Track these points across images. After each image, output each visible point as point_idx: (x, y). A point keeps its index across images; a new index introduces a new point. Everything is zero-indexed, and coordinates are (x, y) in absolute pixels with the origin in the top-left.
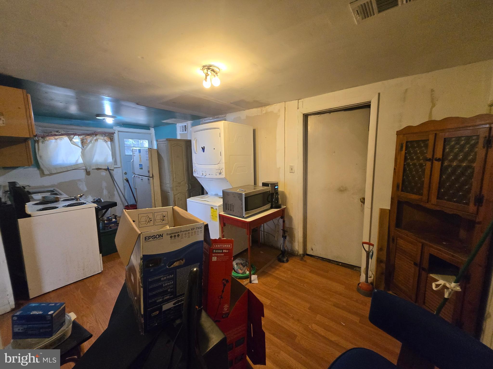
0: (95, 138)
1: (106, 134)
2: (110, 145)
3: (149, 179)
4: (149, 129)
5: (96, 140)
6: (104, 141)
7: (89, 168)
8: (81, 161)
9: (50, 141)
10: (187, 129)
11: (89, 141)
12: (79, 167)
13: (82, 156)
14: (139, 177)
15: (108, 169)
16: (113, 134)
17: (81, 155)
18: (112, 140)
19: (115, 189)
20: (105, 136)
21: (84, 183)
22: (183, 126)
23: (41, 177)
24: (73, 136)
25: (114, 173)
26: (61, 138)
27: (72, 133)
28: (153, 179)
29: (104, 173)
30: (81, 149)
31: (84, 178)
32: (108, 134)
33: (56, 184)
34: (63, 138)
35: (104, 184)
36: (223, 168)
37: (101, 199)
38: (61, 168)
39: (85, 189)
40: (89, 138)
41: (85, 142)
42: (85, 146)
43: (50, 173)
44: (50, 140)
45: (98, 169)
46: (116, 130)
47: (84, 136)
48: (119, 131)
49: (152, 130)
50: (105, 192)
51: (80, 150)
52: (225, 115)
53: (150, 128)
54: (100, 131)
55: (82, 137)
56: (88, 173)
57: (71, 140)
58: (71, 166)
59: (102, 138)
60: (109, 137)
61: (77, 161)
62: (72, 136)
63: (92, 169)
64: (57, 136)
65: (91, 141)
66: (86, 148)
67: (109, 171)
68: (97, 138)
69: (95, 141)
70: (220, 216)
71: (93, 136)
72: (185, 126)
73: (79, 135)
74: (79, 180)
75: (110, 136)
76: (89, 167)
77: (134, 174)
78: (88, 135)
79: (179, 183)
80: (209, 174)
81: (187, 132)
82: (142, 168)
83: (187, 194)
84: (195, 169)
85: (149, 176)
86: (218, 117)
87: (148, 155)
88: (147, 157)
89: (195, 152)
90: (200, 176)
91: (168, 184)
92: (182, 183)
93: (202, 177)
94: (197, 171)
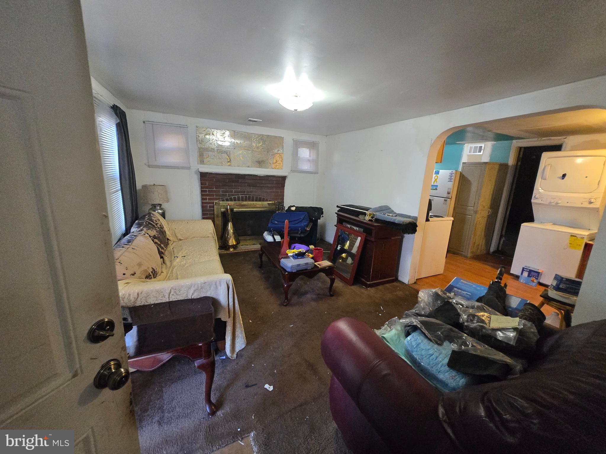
3: (445, 200)
10: (482, 151)
22: (476, 147)
28: (450, 200)
36: (599, 197)
70: (588, 244)
72: (481, 147)
79: (484, 207)
80: (568, 202)
81: (481, 153)
82: (436, 188)
83: (486, 219)
84: (537, 196)
85: (447, 197)
86: (550, 139)
87: (453, 177)
88: (451, 179)
89: (543, 178)
90: (547, 203)
91: (472, 207)
92: (486, 207)
93: (552, 204)
94: (541, 198)
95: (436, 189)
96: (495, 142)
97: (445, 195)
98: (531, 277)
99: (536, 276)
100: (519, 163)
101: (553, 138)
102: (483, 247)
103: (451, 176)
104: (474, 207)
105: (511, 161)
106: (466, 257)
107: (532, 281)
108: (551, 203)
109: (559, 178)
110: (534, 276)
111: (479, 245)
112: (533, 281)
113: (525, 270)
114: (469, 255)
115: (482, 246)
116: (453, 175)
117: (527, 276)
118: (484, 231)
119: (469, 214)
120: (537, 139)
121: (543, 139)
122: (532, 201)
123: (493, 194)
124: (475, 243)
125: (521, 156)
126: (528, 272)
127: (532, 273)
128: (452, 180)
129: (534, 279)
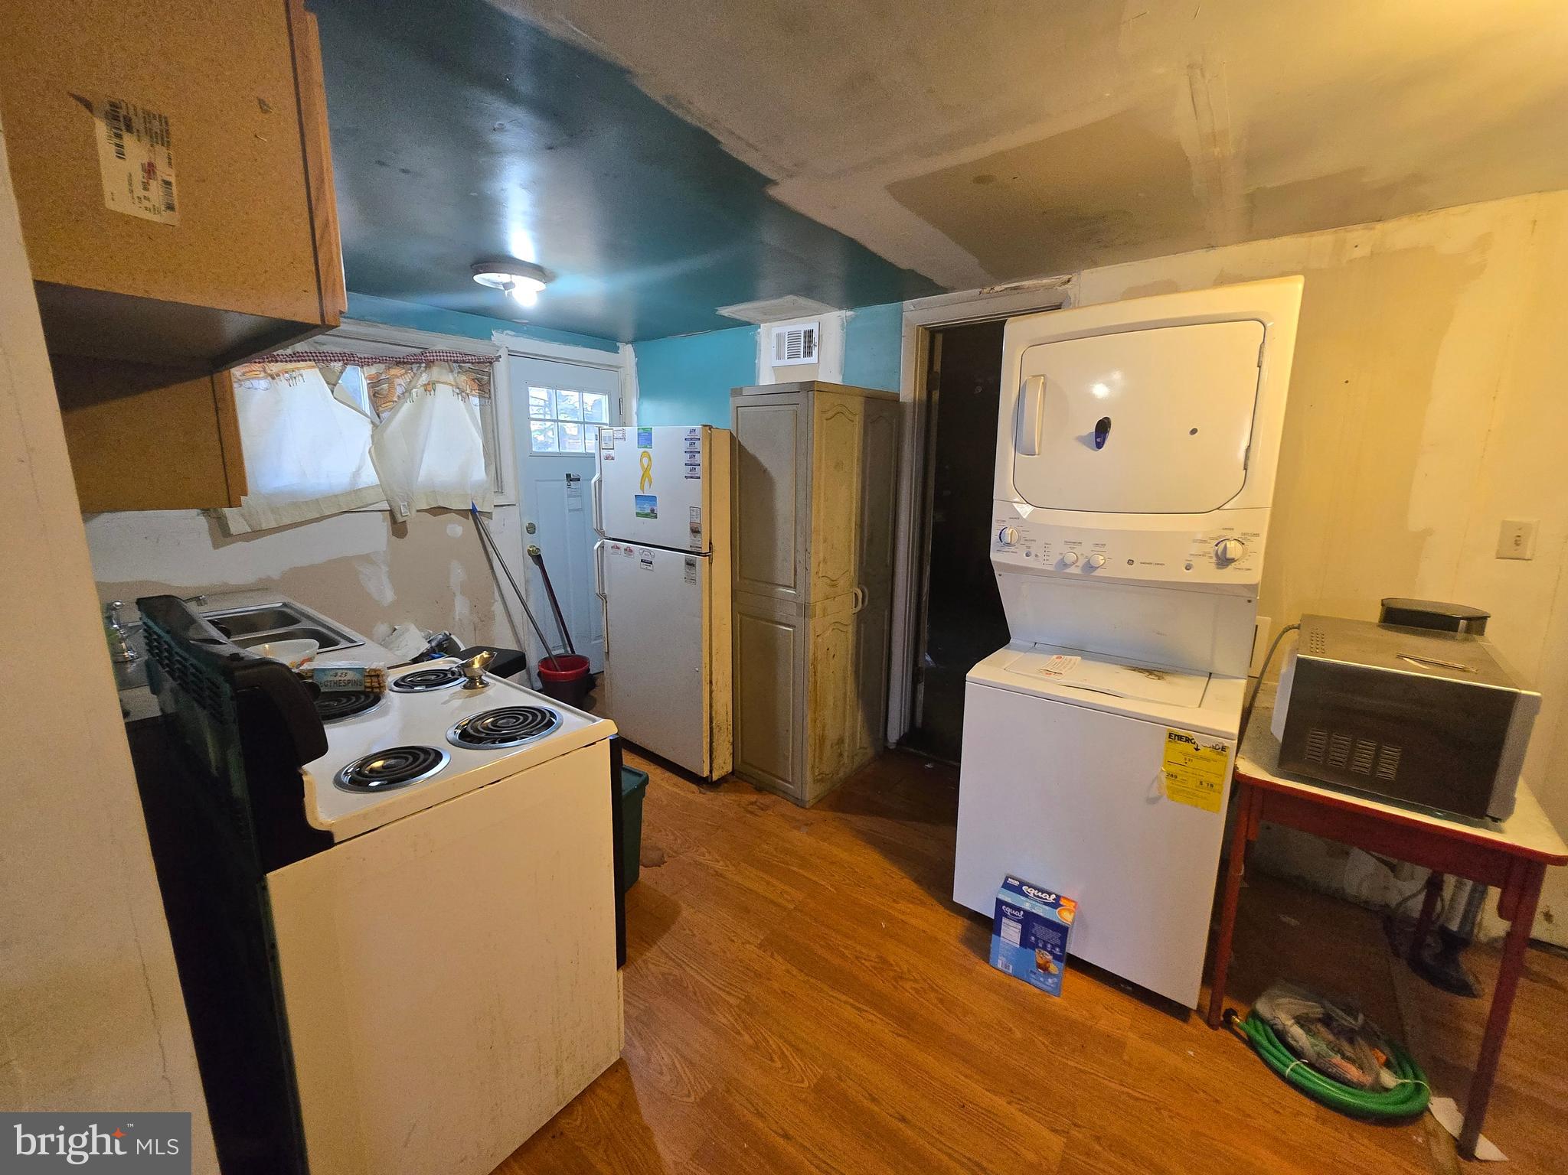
0: (424, 378)
1: (464, 362)
2: (477, 410)
3: (690, 564)
4: (616, 350)
5: (430, 387)
6: (458, 391)
7: (404, 505)
8: (369, 476)
9: (248, 384)
10: (816, 349)
11: (399, 391)
12: (361, 504)
13: (373, 455)
14: (631, 551)
15: (473, 511)
16: (491, 363)
17: (370, 452)
18: (484, 387)
19: (497, 594)
20: (462, 371)
21: (384, 568)
22: (793, 336)
23: (216, 545)
24: (341, 364)
25: (492, 525)
26: (294, 374)
27: (338, 350)
28: (710, 563)
29: (458, 529)
30: (372, 425)
31: (385, 549)
32: (472, 363)
33: (275, 575)
34: (302, 371)
35: (458, 574)
36: (1257, 535)
37: (452, 636)
38: (296, 505)
39: (389, 596)
40: (401, 379)
41: (385, 393)
42: (384, 411)
43: (250, 526)
44: (248, 379)
45: (438, 511)
46: (500, 347)
47: (382, 366)
48: (512, 354)
49: (627, 353)
50: (461, 607)
51: (368, 429)
52: (1066, 277)
53: (618, 344)
54: (444, 348)
55: (372, 370)
56: (399, 528)
57: (332, 385)
58: (333, 498)
59: (450, 378)
60: (474, 375)
61: (357, 474)
62: (337, 366)
63: (418, 511)
64: (277, 361)
65: (408, 391)
66: (390, 419)
67: (475, 519)
68: (434, 379)
69: (422, 388)
70: (1241, 784)
71: (415, 370)
72: (809, 334)
73: (363, 362)
74: (366, 559)
75: (477, 372)
76: (406, 503)
77: (601, 533)
78: (399, 363)
79: (833, 584)
80: (1131, 562)
81: (813, 359)
82: (653, 511)
83: (851, 629)
84: (1008, 531)
85: (693, 549)
86: (1015, 288)
87: (698, 458)
88: (692, 465)
89: (1024, 448)
90: (1049, 564)
91: (789, 587)
92: (841, 583)
93: (1068, 571)
94: (1022, 542)
95: (653, 514)
96: (851, 313)
97: (686, 541)
98: (1034, 946)
99: (1054, 946)
100: (936, 395)
101: (1026, 283)
102: (862, 738)
103: (692, 453)
104: (795, 588)
105: (908, 388)
106: (799, 803)
107: (1039, 966)
108: (1066, 565)
109: (1082, 440)
110: (1045, 943)
111: (841, 741)
112: (1044, 968)
113: (1009, 911)
114: (810, 792)
115: (853, 735)
116: (698, 445)
117: (1018, 941)
118: (850, 680)
119: (784, 621)
120: (978, 291)
121: (997, 288)
122: (994, 557)
123: (861, 525)
124: (822, 740)
125: (937, 367)
126: (1019, 921)
127: (1039, 930)
128: (699, 471)
129: (1050, 957)
